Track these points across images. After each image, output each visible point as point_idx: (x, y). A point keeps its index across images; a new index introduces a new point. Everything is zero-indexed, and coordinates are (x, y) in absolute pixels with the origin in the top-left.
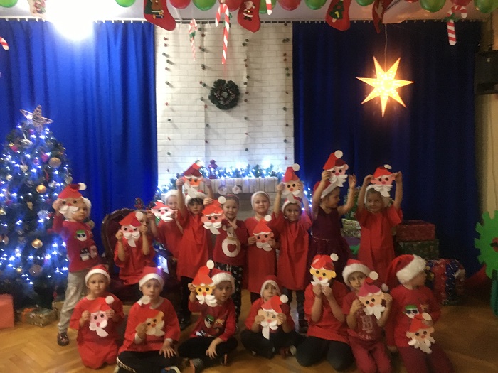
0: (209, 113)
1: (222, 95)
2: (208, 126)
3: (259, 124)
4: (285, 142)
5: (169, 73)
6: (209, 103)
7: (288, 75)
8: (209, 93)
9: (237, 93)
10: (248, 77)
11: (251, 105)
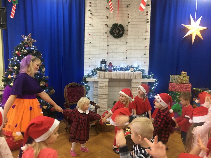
0: (109, 40)
1: (116, 31)
2: (108, 46)
3: (133, 45)
4: (145, 54)
5: (91, 20)
6: (109, 34)
7: (148, 22)
8: (110, 30)
9: (123, 30)
10: (129, 23)
11: (130, 36)
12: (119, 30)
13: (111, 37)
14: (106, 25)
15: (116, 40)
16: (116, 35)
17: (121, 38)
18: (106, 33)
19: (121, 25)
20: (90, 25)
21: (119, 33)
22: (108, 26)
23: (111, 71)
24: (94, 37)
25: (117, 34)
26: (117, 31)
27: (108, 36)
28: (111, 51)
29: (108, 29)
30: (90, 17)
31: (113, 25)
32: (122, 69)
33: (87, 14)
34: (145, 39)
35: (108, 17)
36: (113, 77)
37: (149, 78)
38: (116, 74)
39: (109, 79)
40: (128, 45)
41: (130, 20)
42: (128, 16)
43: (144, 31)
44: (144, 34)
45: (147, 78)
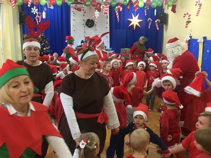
0: (85, 28)
2: (85, 32)
4: (107, 37)
6: (85, 25)
7: (108, 18)
8: (85, 23)
11: (97, 26)
14: (83, 20)
17: (92, 27)
18: (83, 24)
19: (92, 20)
20: (74, 20)
21: (91, 24)
24: (76, 27)
25: (90, 25)
26: (90, 23)
30: (73, 16)
31: (87, 20)
37: (109, 50)
40: (97, 31)
43: (106, 23)
44: (106, 25)
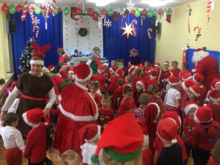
1: (82, 32)
2: (78, 41)
3: (93, 40)
4: (100, 46)
5: (67, 26)
6: (78, 34)
7: (101, 26)
9: (87, 32)
10: (90, 27)
11: (91, 35)
12: (84, 31)
13: (79, 36)
15: (83, 38)
16: (82, 34)
17: (86, 36)
18: (76, 33)
19: (85, 28)
20: (66, 28)
21: (84, 33)
22: (77, 29)
23: (81, 56)
24: (69, 36)
27: (77, 35)
28: (80, 44)
29: (78, 31)
30: (66, 24)
31: (80, 29)
32: (87, 55)
33: (64, 22)
34: (100, 36)
35: (77, 24)
36: (83, 60)
37: (104, 60)
38: (84, 58)
39: (80, 62)
40: (90, 40)
41: (90, 26)
42: (89, 23)
43: (99, 32)
45: (102, 60)
